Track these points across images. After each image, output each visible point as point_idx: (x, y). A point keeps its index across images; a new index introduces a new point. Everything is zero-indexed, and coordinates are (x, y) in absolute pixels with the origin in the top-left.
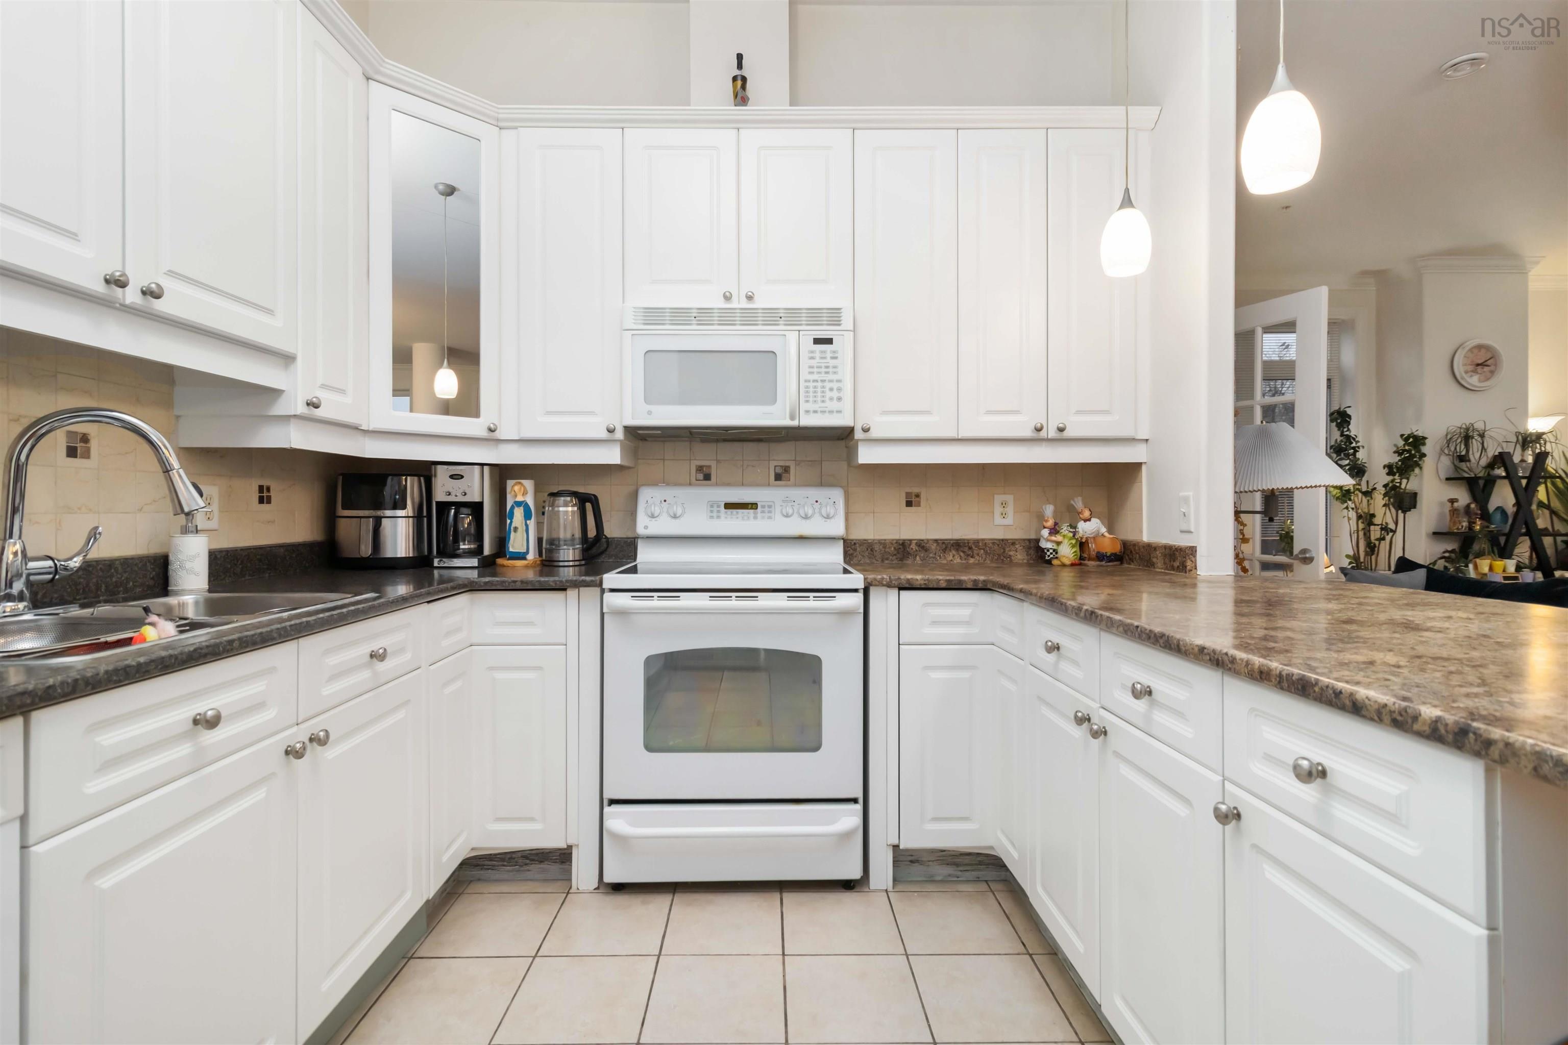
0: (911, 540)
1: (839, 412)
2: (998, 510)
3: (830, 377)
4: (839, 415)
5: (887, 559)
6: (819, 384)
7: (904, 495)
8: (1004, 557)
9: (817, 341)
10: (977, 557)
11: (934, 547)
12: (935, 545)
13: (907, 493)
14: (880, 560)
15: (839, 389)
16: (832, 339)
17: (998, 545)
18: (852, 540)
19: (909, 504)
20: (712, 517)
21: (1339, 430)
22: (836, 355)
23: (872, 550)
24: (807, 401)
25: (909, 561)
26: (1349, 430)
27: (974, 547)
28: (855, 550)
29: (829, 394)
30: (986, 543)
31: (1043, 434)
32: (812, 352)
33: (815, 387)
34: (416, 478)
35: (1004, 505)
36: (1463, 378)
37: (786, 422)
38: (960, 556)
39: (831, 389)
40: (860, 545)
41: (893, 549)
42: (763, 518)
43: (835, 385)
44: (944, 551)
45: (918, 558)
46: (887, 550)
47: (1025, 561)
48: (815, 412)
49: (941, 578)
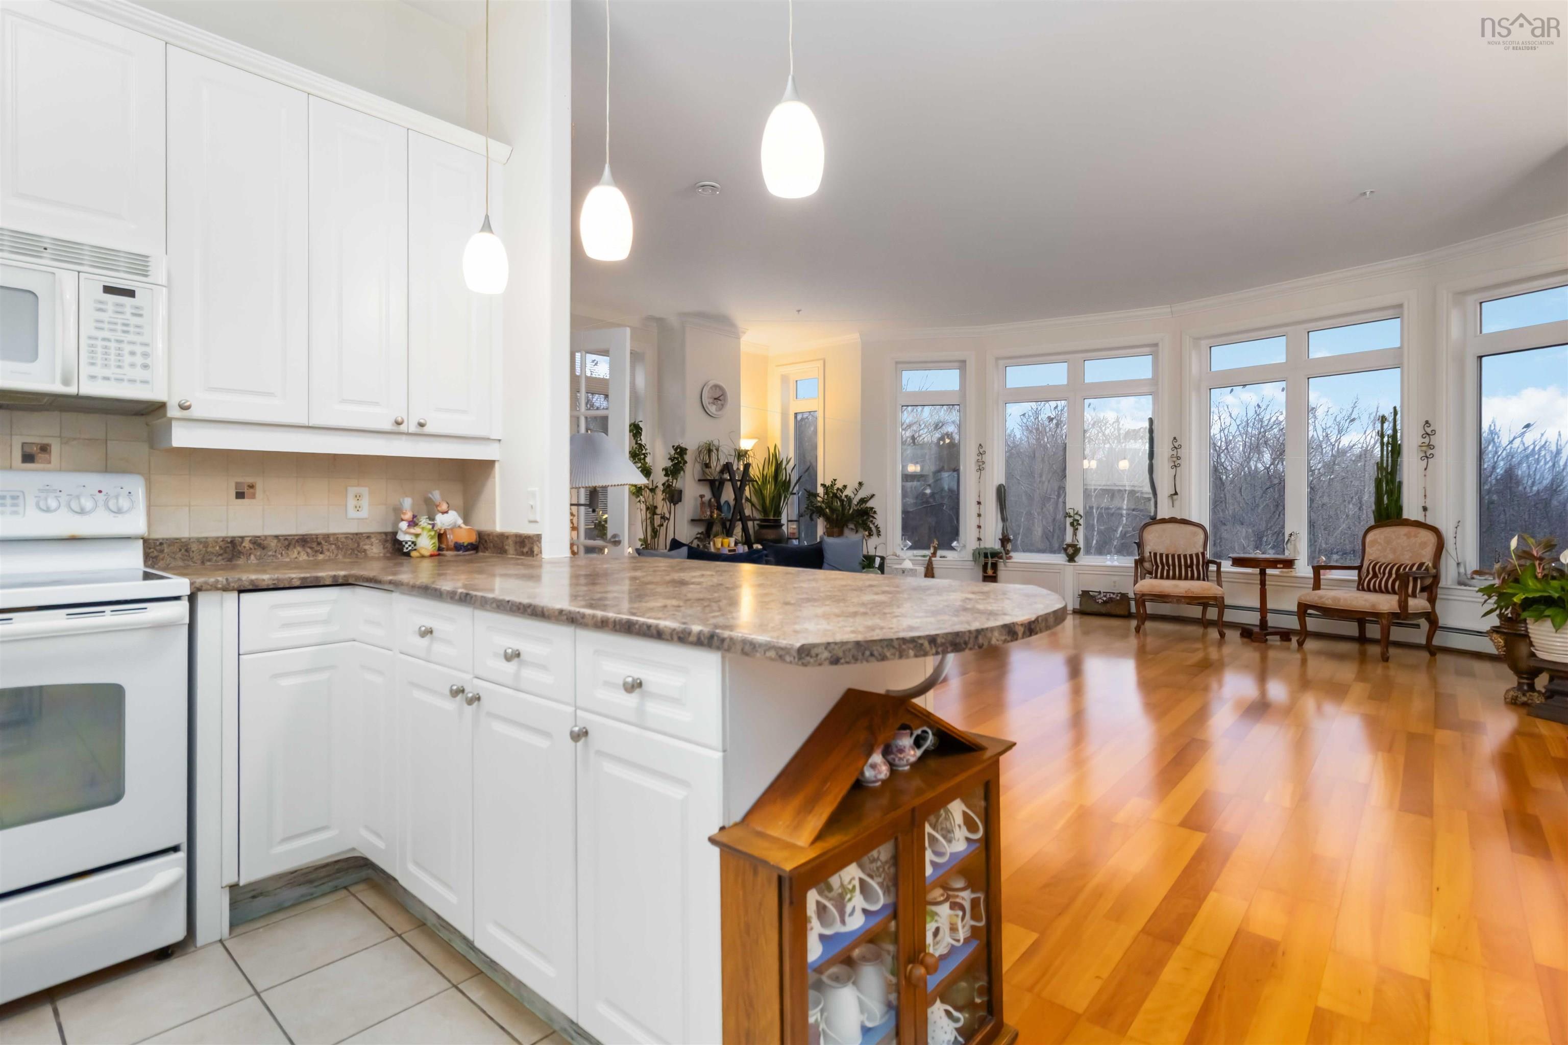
0: (242, 538)
1: (145, 382)
2: (351, 502)
3: (131, 337)
4: (144, 386)
5: (209, 560)
6: (113, 344)
7: (233, 485)
8: (359, 551)
9: (108, 290)
10: (327, 553)
11: (273, 544)
12: (275, 541)
13: (237, 484)
14: (199, 562)
15: (145, 355)
16: (134, 291)
17: (352, 539)
18: (157, 540)
19: (240, 495)
21: (634, 439)
22: (140, 312)
23: (187, 551)
24: (93, 364)
25: (241, 561)
26: (641, 439)
27: (323, 542)
28: (162, 551)
29: (128, 359)
30: (337, 538)
31: (403, 428)
32: (101, 302)
33: (106, 347)
35: (358, 497)
36: (707, 406)
37: (57, 388)
38: (307, 553)
39: (132, 353)
40: (169, 546)
41: (218, 548)
43: (139, 349)
44: (287, 547)
45: (252, 557)
46: (209, 549)
47: (382, 555)
48: (106, 378)
49: (293, 576)
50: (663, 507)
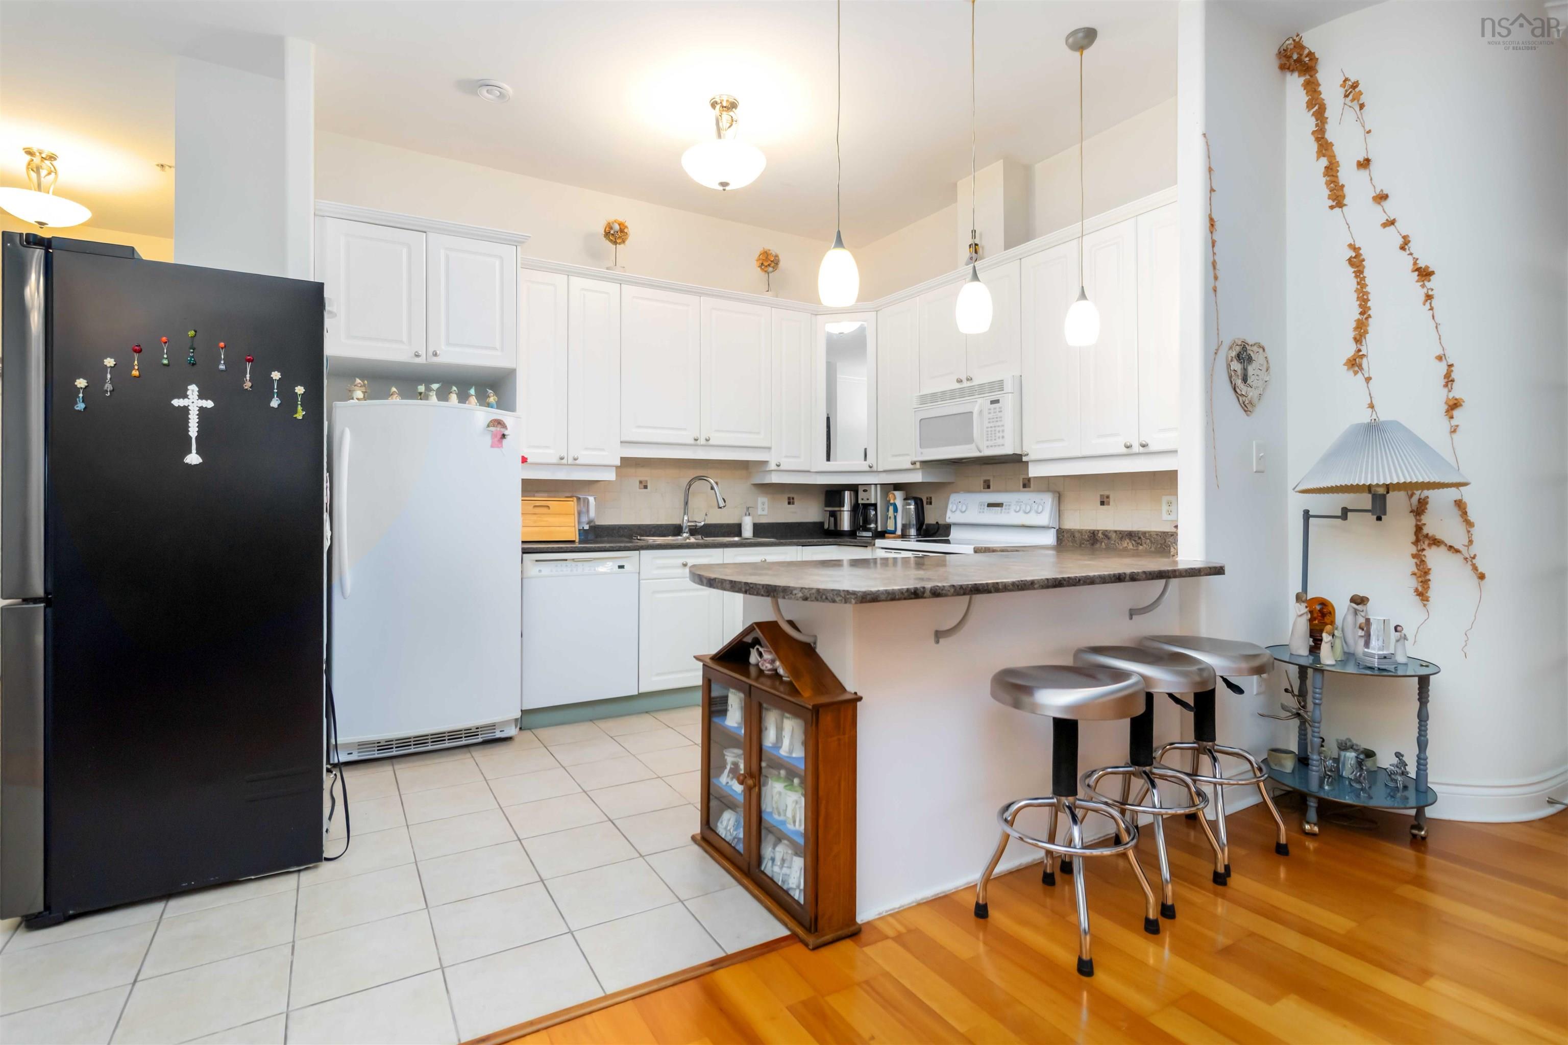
0: (1098, 531)
1: (1003, 445)
2: (1165, 508)
3: (998, 423)
4: (1003, 447)
5: (1083, 544)
6: (993, 429)
7: (1099, 497)
8: (1165, 546)
9: (992, 402)
10: (1145, 545)
11: (1114, 536)
12: (1115, 534)
13: (1101, 496)
14: (1079, 544)
15: (1003, 431)
16: (999, 400)
17: (1161, 536)
18: (1062, 529)
19: (1102, 503)
20: (980, 512)
22: (1001, 410)
23: (1074, 537)
24: (988, 440)
25: (1098, 546)
27: (1142, 537)
28: (1063, 536)
29: (998, 435)
30: (1151, 535)
31: (1132, 450)
32: (990, 409)
33: (991, 431)
34: (849, 492)
35: (1169, 504)
37: (975, 454)
38: (1132, 544)
40: (1067, 533)
41: (1087, 536)
42: (1004, 512)
43: (1001, 429)
44: (1121, 539)
45: (1103, 544)
46: (1083, 537)
48: (991, 446)
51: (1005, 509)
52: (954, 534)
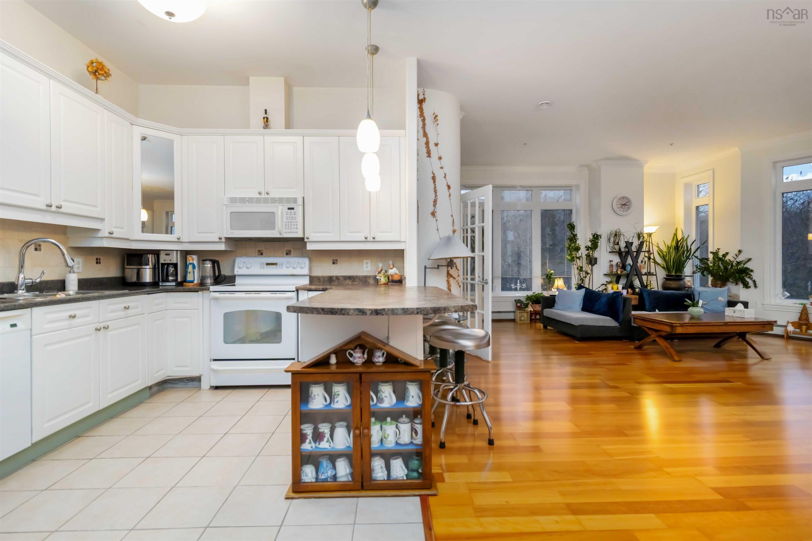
0: (333, 276)
1: (296, 232)
2: (365, 265)
3: (293, 221)
4: (296, 233)
5: (325, 283)
6: (290, 223)
7: (332, 260)
8: (367, 282)
9: (289, 209)
10: (357, 282)
11: (341, 278)
12: (342, 278)
14: (322, 283)
15: (297, 225)
16: (294, 208)
17: (364, 278)
18: (312, 276)
19: (334, 263)
20: (261, 268)
21: (571, 231)
22: (295, 213)
23: (319, 279)
24: (286, 229)
25: (333, 283)
26: (574, 231)
27: (355, 278)
28: (314, 279)
29: (293, 227)
30: (360, 277)
31: (368, 240)
32: (287, 212)
33: (288, 224)
34: (153, 255)
35: (367, 263)
36: (616, 210)
37: (278, 236)
38: (351, 281)
39: (294, 225)
41: (327, 279)
42: (279, 268)
43: (295, 224)
44: (345, 279)
45: (336, 282)
46: (325, 279)
47: (374, 283)
48: (289, 232)
50: (587, 268)
51: (279, 266)
52: (238, 281)
